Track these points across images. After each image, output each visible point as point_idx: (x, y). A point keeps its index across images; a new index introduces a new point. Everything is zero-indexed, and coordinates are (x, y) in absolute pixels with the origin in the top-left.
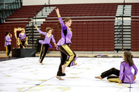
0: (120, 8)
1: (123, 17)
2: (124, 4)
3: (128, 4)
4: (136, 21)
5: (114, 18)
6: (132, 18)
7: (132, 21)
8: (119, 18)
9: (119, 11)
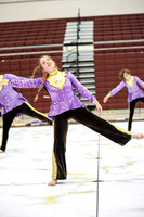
0: (71, 28)
1: (77, 44)
2: (79, 19)
3: (86, 19)
4: (104, 52)
5: (61, 48)
6: (96, 46)
7: (95, 52)
8: (70, 48)
9: (70, 33)
